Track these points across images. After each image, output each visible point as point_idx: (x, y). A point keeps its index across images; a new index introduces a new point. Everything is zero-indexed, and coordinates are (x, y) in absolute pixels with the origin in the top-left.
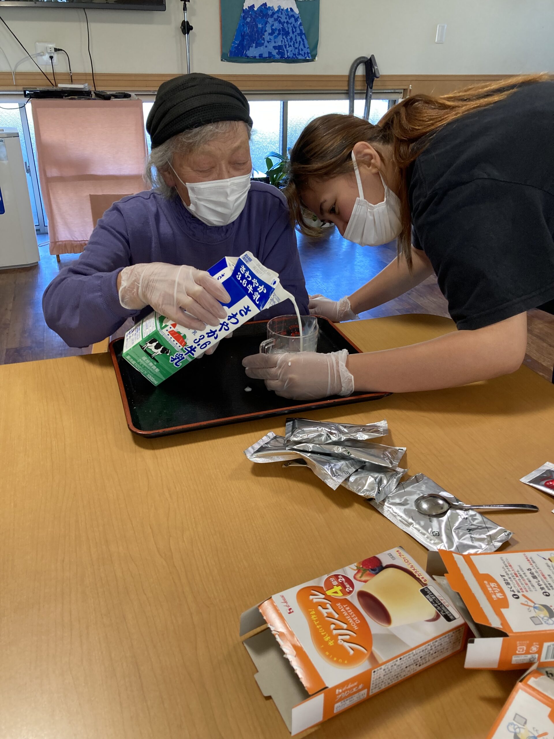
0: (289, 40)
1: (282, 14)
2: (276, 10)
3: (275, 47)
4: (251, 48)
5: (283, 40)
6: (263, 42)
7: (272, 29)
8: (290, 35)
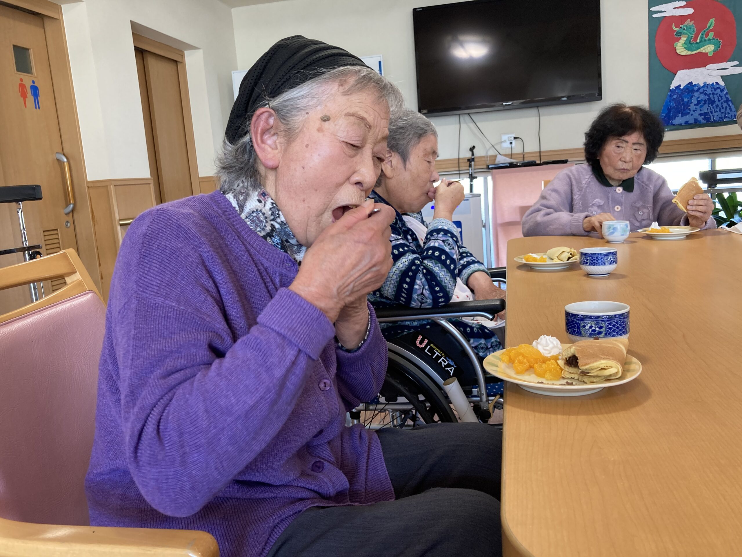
0: (715, 108)
1: (707, 88)
2: (702, 86)
3: (701, 115)
4: (677, 118)
5: (709, 108)
6: (688, 111)
7: (698, 101)
8: (716, 103)
